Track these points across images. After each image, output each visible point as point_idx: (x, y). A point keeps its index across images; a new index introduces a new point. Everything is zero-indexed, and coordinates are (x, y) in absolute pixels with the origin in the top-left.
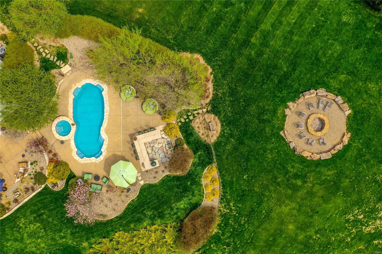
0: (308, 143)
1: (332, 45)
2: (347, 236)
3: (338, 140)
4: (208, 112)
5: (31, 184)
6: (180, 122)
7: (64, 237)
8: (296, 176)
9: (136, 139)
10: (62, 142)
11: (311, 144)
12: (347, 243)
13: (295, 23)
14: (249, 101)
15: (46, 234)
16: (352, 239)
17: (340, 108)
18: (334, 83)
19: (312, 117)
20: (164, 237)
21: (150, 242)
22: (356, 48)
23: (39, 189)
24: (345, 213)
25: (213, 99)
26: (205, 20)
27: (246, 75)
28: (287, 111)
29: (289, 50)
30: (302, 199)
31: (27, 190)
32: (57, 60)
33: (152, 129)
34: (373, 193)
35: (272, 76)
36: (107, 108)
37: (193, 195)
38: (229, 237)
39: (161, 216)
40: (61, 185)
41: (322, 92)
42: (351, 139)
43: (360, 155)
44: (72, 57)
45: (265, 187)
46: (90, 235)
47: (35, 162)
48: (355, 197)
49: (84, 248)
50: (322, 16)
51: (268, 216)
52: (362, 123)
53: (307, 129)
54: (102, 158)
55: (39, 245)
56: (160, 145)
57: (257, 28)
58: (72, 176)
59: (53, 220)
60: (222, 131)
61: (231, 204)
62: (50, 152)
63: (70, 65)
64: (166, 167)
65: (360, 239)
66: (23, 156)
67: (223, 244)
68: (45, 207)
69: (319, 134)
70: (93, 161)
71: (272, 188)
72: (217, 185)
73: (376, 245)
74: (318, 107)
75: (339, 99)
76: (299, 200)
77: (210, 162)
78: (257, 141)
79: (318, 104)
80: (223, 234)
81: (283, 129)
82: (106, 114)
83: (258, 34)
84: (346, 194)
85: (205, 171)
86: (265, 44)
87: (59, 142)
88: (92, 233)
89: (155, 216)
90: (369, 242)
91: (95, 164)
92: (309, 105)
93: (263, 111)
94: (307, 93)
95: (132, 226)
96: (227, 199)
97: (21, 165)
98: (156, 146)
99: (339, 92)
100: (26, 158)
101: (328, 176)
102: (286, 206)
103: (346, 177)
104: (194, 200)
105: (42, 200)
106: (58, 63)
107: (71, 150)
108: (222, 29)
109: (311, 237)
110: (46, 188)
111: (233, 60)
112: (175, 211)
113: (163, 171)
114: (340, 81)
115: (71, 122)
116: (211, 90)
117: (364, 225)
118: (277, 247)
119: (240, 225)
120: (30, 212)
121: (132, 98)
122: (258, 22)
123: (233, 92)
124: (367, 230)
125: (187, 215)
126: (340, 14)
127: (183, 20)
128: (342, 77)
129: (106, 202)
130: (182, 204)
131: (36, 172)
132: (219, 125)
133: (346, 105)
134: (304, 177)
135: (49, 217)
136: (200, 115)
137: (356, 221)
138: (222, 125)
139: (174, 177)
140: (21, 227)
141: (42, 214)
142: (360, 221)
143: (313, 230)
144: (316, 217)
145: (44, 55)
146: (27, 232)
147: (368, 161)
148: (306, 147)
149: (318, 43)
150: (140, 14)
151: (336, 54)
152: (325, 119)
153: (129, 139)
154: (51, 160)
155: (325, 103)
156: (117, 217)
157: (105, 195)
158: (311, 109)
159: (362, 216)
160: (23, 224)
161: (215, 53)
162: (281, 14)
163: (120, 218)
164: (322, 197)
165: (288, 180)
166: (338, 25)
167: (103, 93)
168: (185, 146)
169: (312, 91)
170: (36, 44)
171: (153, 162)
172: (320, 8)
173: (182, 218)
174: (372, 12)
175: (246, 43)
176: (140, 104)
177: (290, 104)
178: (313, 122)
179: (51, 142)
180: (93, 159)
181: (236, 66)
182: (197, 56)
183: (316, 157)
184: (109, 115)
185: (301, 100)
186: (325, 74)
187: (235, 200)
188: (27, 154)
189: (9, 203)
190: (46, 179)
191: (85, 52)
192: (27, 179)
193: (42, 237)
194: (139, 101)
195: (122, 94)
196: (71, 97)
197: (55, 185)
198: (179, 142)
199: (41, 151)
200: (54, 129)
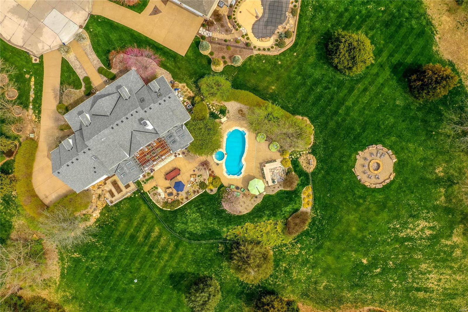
0: (369, 177)
1: (388, 118)
2: (389, 238)
3: (388, 177)
4: (309, 153)
5: (197, 189)
6: (291, 157)
7: (213, 224)
8: (360, 197)
9: (265, 166)
10: (218, 164)
11: (370, 178)
12: (388, 242)
13: (367, 103)
14: (335, 149)
15: (202, 221)
16: (392, 240)
17: (390, 158)
18: (388, 142)
19: (372, 162)
20: (276, 228)
21: (267, 230)
22: (403, 121)
23: (201, 192)
24: (388, 222)
25: (313, 146)
26: (312, 97)
27: (335, 133)
28: (358, 157)
29: (362, 119)
30: (362, 212)
31: (194, 192)
32: (219, 114)
33: (275, 161)
34: (406, 211)
35: (350, 135)
36: (247, 146)
37: (295, 203)
38: (315, 233)
39: (274, 215)
40: (215, 190)
41: (380, 146)
42: (395, 177)
43: (400, 187)
44: (228, 112)
45: (340, 202)
46: (229, 223)
47: (200, 175)
48: (395, 213)
49: (224, 232)
50: (384, 100)
51: (340, 221)
52: (403, 168)
53: (369, 168)
54: (241, 176)
55: (196, 227)
56: (278, 171)
57: (343, 104)
58: (222, 186)
59: (207, 212)
60: (317, 165)
61: (318, 211)
62: (210, 170)
63: (227, 118)
64: (280, 185)
65: (396, 241)
66: (194, 171)
67: (310, 237)
68: (203, 204)
69: (376, 172)
70: (236, 178)
71: (344, 203)
72: (311, 199)
73: (407, 246)
74: (377, 156)
75: (390, 152)
76: (360, 212)
77: (308, 185)
78: (337, 174)
79: (377, 154)
80: (311, 230)
81: (354, 167)
82: (246, 149)
83: (343, 108)
84: (390, 211)
85: (304, 189)
86: (347, 114)
87: (215, 164)
88: (230, 222)
89: (271, 214)
90: (402, 243)
91: (237, 180)
92: (371, 154)
93: (343, 156)
94: (371, 146)
95: (256, 220)
96: (316, 208)
97: (192, 176)
98: (275, 171)
99: (390, 148)
100: (195, 173)
101: (380, 198)
102: (352, 215)
103: (391, 200)
104: (296, 207)
105: (202, 199)
106: (220, 116)
107: (223, 170)
108: (322, 103)
109: (365, 236)
110: (205, 192)
111: (327, 123)
112: (283, 212)
113: (278, 187)
114: (392, 141)
115: (225, 152)
116: (312, 140)
117: (400, 232)
118: (344, 241)
119: (322, 225)
120: (194, 206)
121: (263, 141)
122: (344, 100)
123: (325, 142)
124: (401, 235)
125: (290, 216)
126: (395, 100)
127: (299, 96)
128: (393, 139)
129: (242, 203)
130: (288, 209)
131: (200, 181)
132: (315, 161)
133: (394, 156)
134: (364, 198)
135: (206, 210)
136: (304, 155)
137: (395, 229)
138: (317, 162)
139: (285, 191)
140: (187, 215)
141: (201, 208)
142: (397, 229)
143: (367, 232)
144: (370, 224)
145: (212, 110)
146: (191, 219)
147: (405, 191)
148: (367, 180)
149: (380, 116)
150: (273, 90)
151: (390, 124)
152: (381, 163)
153: (259, 165)
154: (210, 175)
155: (381, 153)
156: (247, 214)
157: (242, 199)
158: (373, 156)
159: (399, 226)
160: (189, 213)
161: (317, 117)
162: (359, 97)
163: (249, 214)
164: (375, 211)
165: (355, 199)
166: (393, 106)
168: (293, 173)
169: (374, 146)
170: (208, 103)
171: (273, 181)
172: (383, 94)
173: (287, 217)
174: (415, 100)
175: (336, 113)
176: (267, 145)
177: (360, 152)
178: (373, 165)
179: (212, 163)
180: (236, 176)
181: (329, 127)
182: (306, 118)
183: (373, 186)
184: (248, 150)
185: (366, 151)
186: (383, 136)
187: (321, 209)
188: (196, 170)
189: (182, 199)
190: (207, 186)
191: (237, 111)
192: (195, 185)
193: (199, 222)
194: (267, 143)
195: (257, 138)
196: (225, 137)
197: (212, 190)
198: (289, 171)
199: (205, 169)
200: (214, 156)
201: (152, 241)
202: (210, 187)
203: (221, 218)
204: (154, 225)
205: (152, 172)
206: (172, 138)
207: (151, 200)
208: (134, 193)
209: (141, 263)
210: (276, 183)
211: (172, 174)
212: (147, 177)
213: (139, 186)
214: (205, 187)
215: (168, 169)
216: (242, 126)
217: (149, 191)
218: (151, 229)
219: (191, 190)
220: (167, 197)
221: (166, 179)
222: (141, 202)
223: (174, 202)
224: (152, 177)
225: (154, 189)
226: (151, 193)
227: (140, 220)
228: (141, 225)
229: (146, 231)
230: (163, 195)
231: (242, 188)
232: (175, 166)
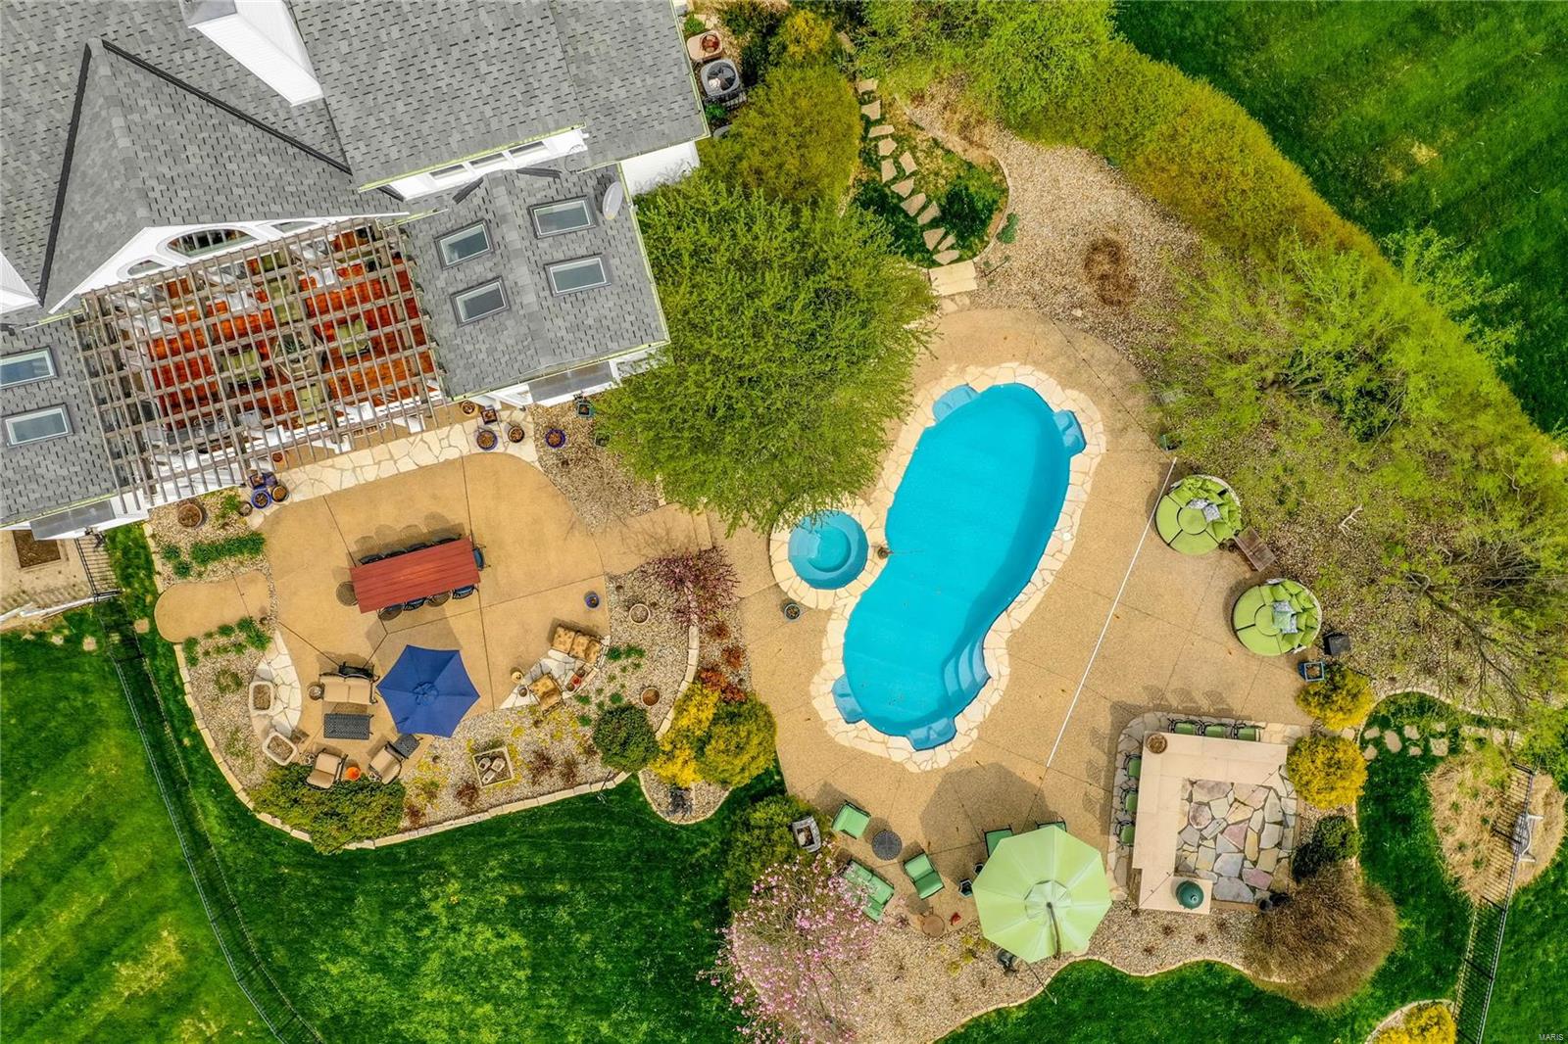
4: (1531, 754)
5: (570, 746)
6: (1378, 742)
9: (1159, 747)
10: (791, 610)
15: (532, 995)
23: (597, 778)
31: (542, 763)
32: (934, 223)
33: (1238, 730)
36: (1063, 538)
40: (705, 800)
44: (1005, 236)
47: (633, 650)
54: (942, 757)
55: (473, 1028)
56: (1239, 814)
58: (769, 787)
59: (594, 945)
60: (1558, 868)
62: (720, 631)
63: (985, 272)
64: (1222, 926)
66: (593, 601)
68: (581, 875)
70: (898, 757)
77: (1433, 988)
82: (1049, 564)
85: (1396, 1017)
87: (774, 601)
91: (899, 774)
97: (565, 638)
98: (1220, 808)
100: (599, 618)
105: (583, 834)
106: (931, 238)
107: (815, 664)
110: (628, 790)
113: (1201, 939)
115: (876, 537)
120: (503, 865)
121: (1208, 545)
129: (875, 967)
131: (616, 697)
132: (1559, 835)
135: (581, 927)
136: (1488, 755)
139: (1240, 982)
140: (430, 919)
141: (555, 900)
145: (888, 171)
146: (449, 953)
150: (1412, 167)
153: (1104, 722)
154: (706, 674)
157: (888, 938)
160: (450, 908)
167: (1077, 462)
168: (1354, 865)
170: (873, 111)
171: (1186, 891)
176: (1222, 585)
179: (748, 586)
180: (899, 748)
184: (1061, 576)
188: (610, 599)
189: (431, 791)
190: (652, 750)
191: (1082, 242)
192: (562, 715)
193: (506, 1001)
194: (1232, 568)
195: (1168, 507)
196: (920, 419)
197: (679, 798)
198: (1332, 840)
199: (682, 612)
200: (782, 536)
201: (110, 1023)
202: (672, 769)
203: (685, 1024)
204: (156, 911)
205: (260, 502)
206: (479, 267)
207: (187, 716)
208: (76, 620)
210: (1205, 909)
211: (415, 572)
212: (209, 532)
213: (127, 579)
214: (635, 752)
215: (397, 520)
216: (1068, 380)
217: (190, 644)
218: (127, 932)
219: (523, 742)
220: (317, 735)
221: (350, 593)
222: (106, 701)
223: (360, 787)
224: (253, 543)
225: (242, 637)
226: (206, 667)
227: (58, 836)
228: (57, 876)
229: (78, 931)
230: (291, 708)
231: (916, 853)
232: (455, 515)
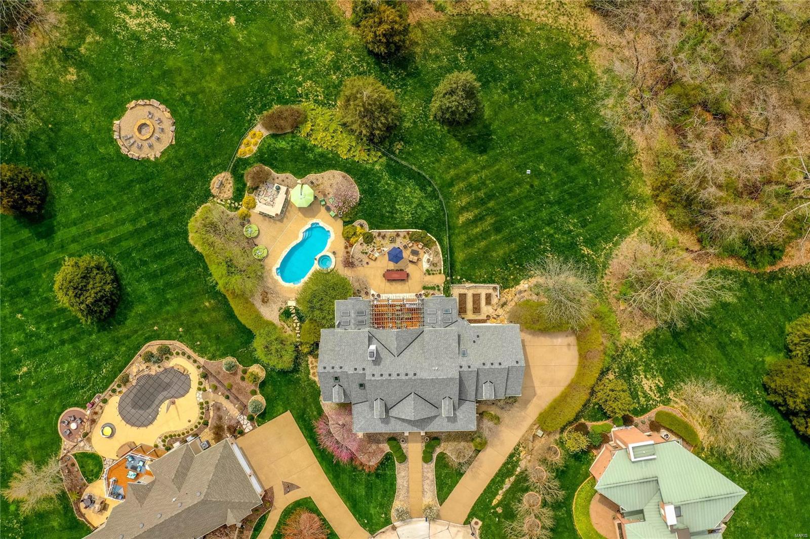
0: (160, 121)
1: (93, 179)
2: (184, 32)
3: (138, 107)
4: (214, 197)
5: (378, 239)
6: (239, 205)
7: (387, 184)
8: (187, 104)
9: (277, 215)
10: (334, 253)
11: (159, 119)
12: (188, 26)
13: (107, 214)
14: (180, 182)
15: (398, 195)
16: (183, 27)
17: (120, 129)
18: (112, 150)
19: (144, 138)
20: (312, 130)
21: (324, 134)
22: (77, 164)
23: (375, 232)
24: (173, 51)
25: (203, 202)
26: (167, 263)
27: (167, 202)
28: (158, 155)
29: (125, 197)
30: (195, 84)
31: (384, 237)
32: (293, 313)
33: (261, 214)
34: (142, 51)
35: (150, 188)
36: (284, 254)
37: (270, 145)
38: (270, 94)
39: (304, 147)
40: (357, 223)
41: (124, 151)
42: (129, 102)
43: (131, 86)
44: (281, 308)
45: (216, 114)
46: (367, 171)
47: (363, 253)
48: (158, 57)
49: (381, 165)
50: (84, 205)
51: (230, 90)
52: (112, 108)
53: (154, 131)
54: (315, 221)
55: (411, 192)
56: (266, 198)
57: (136, 230)
58: (346, 223)
59: (384, 202)
60: (214, 176)
61: (249, 118)
62: (347, 252)
63: (286, 303)
64: (274, 179)
65: (178, 22)
66: (367, 263)
67: (279, 92)
68: (382, 216)
69: (148, 122)
71: (210, 108)
72: (248, 138)
73: (169, 8)
74: (135, 141)
75: (116, 136)
76: (198, 85)
77: (240, 159)
78: (195, 150)
79: (133, 144)
80: (273, 100)
81: (171, 145)
82: (288, 250)
83: (138, 226)
84: (162, 64)
85: (248, 156)
86: (139, 215)
87: (337, 255)
88: (364, 172)
89: (308, 151)
90: (173, 15)
91: (322, 219)
92: (140, 148)
93: (175, 167)
94: (134, 158)
95: (330, 155)
96: (249, 124)
97: (374, 258)
98: (269, 200)
99: (113, 142)
100: (367, 260)
101: (164, 87)
102: (211, 88)
103: (153, 77)
104: (273, 140)
105: (381, 223)
106: (294, 311)
107: (332, 243)
108: (160, 248)
109: (211, 51)
110: (371, 228)
111: (171, 219)
112: (291, 144)
113: (278, 178)
114: (106, 148)
115: (316, 262)
116: (199, 210)
117: (167, 31)
118: (240, 62)
119: (255, 98)
120: (396, 220)
121: (260, 246)
122: (132, 234)
123: (186, 197)
124: (167, 26)
125: (285, 134)
126: (71, 196)
127: (183, 274)
128: (102, 150)
129: (335, 186)
130: (282, 144)
131: (368, 245)
132: (212, 181)
133: (114, 129)
134: (182, 99)
135: (385, 206)
136: (221, 198)
137: (170, 37)
138: (211, 180)
139: (273, 169)
140: (412, 214)
142: (167, 36)
143: (205, 55)
144: (196, 63)
145: (298, 324)
146: (410, 207)
147: (129, 77)
148: (164, 120)
149: (101, 188)
150: (210, 302)
151: (95, 170)
152: (136, 130)
153: (285, 220)
154: (351, 245)
155: (128, 142)
156: (336, 170)
157: (331, 191)
158: (140, 144)
159: (163, 39)
160: (408, 215)
161: (177, 234)
162: (112, 227)
163: (334, 167)
164: (180, 75)
165: (195, 105)
166: (78, 190)
167: (278, 266)
168: (248, 184)
169: (130, 156)
170: (298, 335)
171: (278, 189)
172: (81, 211)
173: (291, 135)
174: (48, 181)
175: (151, 225)
176: (259, 239)
177: (152, 159)
178: (147, 132)
179: (340, 259)
180: (322, 224)
181: (170, 213)
182: (191, 242)
183: (162, 107)
184: (286, 247)
185: (143, 156)
186: (113, 161)
187: (244, 119)
188: (364, 263)
189: (405, 237)
190: (364, 235)
191: (268, 304)
192: (378, 245)
193: (403, 196)
194: (257, 241)
195: (265, 255)
197: (362, 226)
198: (251, 190)
199: (352, 257)
200: (332, 266)
201: (477, 208)
202: (361, 231)
203: (371, 184)
204: (461, 227)
205: (420, 295)
206: (360, 318)
207: (445, 261)
208: (460, 282)
209: (511, 190)
210: (276, 185)
211: (396, 276)
212: (431, 292)
213: (449, 287)
214: (366, 236)
215: (398, 286)
216: (276, 281)
217: (440, 273)
218: (468, 224)
219: (387, 241)
220: (421, 252)
221: (408, 275)
222: (458, 266)
223: (417, 241)
224: (424, 288)
225: (431, 272)
226: (438, 268)
227: (473, 245)
228: (477, 238)
229: (477, 227)
230: (425, 257)
231: (323, 205)
232: (388, 284)
